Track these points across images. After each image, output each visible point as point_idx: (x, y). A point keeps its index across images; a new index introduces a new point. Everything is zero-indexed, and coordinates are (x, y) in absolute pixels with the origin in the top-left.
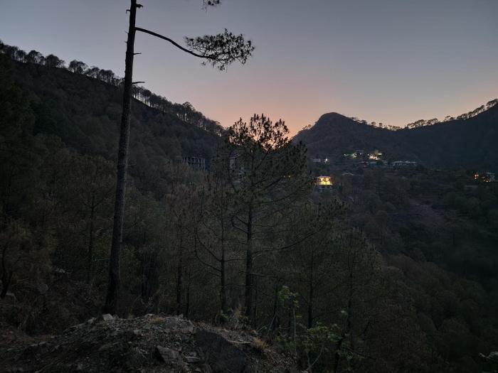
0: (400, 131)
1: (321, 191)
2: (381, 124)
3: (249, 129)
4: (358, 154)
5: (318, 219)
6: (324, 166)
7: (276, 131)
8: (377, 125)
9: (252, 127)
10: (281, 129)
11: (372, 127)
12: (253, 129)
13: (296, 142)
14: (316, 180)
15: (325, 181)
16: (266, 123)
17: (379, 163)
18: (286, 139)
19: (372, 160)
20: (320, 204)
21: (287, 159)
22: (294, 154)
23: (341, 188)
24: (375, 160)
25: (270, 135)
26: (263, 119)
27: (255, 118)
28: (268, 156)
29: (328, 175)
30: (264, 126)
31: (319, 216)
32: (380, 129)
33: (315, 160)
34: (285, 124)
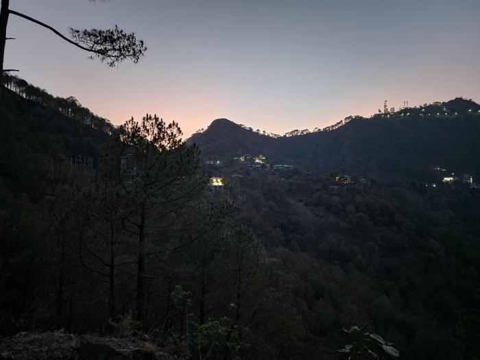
0: (280, 138)
1: (214, 192)
2: (264, 132)
3: (142, 129)
4: (246, 157)
5: (210, 218)
6: (216, 168)
7: (169, 132)
8: (262, 133)
9: (144, 126)
10: (175, 131)
11: (257, 134)
12: (146, 129)
13: (190, 144)
14: (209, 181)
15: (217, 182)
16: (160, 124)
17: (263, 166)
18: (180, 140)
19: (258, 163)
20: (213, 204)
21: (182, 160)
22: (188, 156)
23: (231, 189)
24: (259, 164)
25: (164, 136)
26: (157, 119)
27: (148, 118)
28: (162, 156)
29: (220, 177)
30: (157, 127)
31: (212, 215)
32: (263, 136)
33: (208, 162)
34: (179, 126)
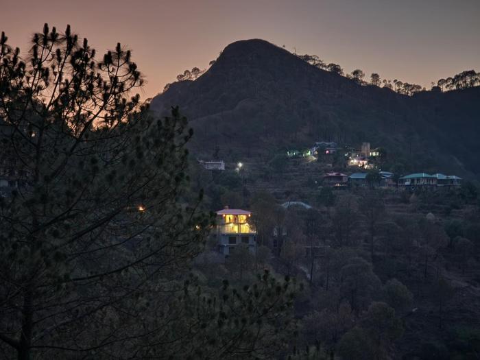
0: (421, 96)
1: (226, 252)
2: (375, 76)
3: (29, 67)
4: (321, 152)
5: (220, 324)
6: (233, 181)
7: (106, 77)
8: (367, 79)
9: (36, 61)
10: (122, 73)
11: (353, 83)
12: (40, 68)
13: (158, 114)
14: (217, 221)
15: (237, 224)
16: (79, 54)
17: (373, 177)
18: (136, 100)
19: (355, 169)
20: (226, 283)
21: (140, 155)
22: (157, 143)
23: (278, 244)
24: (361, 170)
25: (90, 87)
26: (71, 40)
27: (46, 38)
28: (82, 145)
29: (245, 207)
30: (72, 62)
31: (223, 315)
32: (373, 88)
33: (211, 165)
34: (132, 60)
